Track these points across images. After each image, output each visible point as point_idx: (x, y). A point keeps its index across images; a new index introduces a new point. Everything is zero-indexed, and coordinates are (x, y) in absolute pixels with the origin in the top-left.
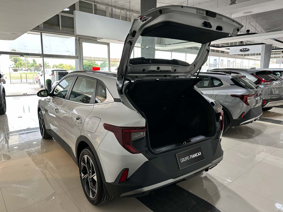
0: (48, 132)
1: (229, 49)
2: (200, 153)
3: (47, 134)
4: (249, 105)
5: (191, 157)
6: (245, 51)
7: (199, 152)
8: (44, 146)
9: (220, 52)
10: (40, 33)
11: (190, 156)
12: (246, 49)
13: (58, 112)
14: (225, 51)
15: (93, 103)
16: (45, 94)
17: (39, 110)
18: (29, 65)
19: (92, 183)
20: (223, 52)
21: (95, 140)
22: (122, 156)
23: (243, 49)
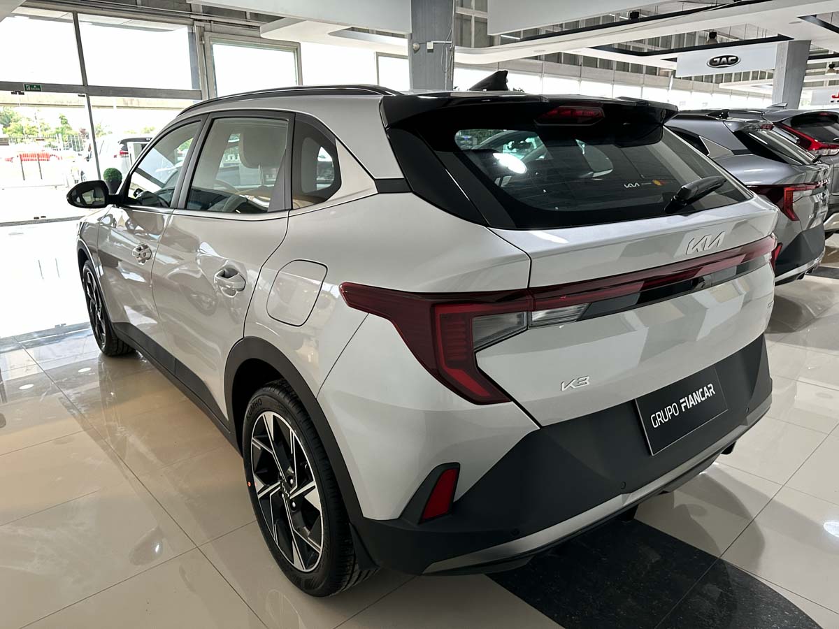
0: (120, 333)
1: (675, 60)
2: (710, 388)
3: (118, 339)
4: (798, 220)
5: (685, 404)
6: (724, 63)
7: (709, 386)
8: (109, 380)
9: (644, 71)
10: (71, 14)
11: (681, 401)
12: (727, 57)
13: (148, 259)
14: (660, 69)
15: (285, 210)
16: (97, 199)
17: (83, 257)
18: (48, 133)
19: (299, 515)
20: (652, 71)
21: (298, 351)
22: (427, 413)
23: (719, 59)
